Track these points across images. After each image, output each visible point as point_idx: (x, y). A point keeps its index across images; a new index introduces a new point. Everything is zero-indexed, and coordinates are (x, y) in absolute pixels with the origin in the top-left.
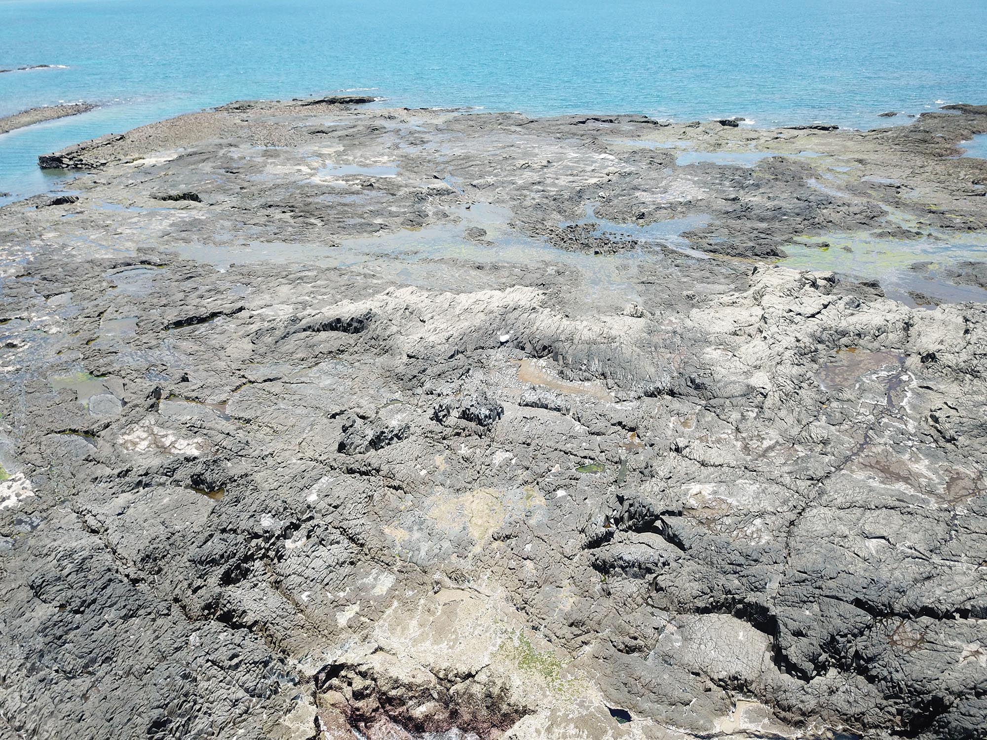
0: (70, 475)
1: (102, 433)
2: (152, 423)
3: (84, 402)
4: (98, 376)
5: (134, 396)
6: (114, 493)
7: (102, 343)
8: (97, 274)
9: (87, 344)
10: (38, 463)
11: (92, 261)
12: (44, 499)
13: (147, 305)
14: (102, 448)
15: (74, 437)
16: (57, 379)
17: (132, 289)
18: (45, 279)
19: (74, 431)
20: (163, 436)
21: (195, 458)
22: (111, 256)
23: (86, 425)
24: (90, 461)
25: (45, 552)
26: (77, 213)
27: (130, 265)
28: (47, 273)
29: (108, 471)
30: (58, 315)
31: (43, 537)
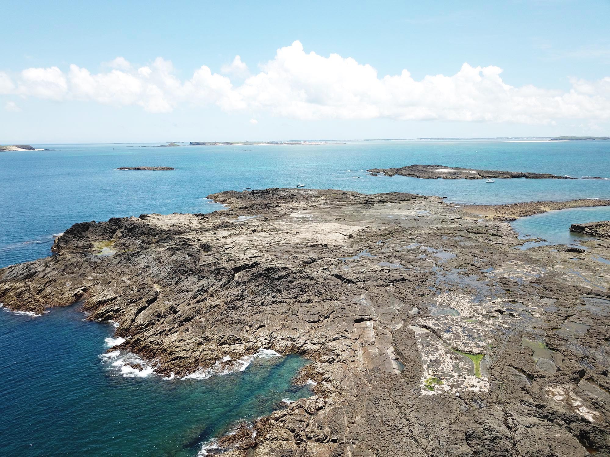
0: (510, 392)
1: (538, 380)
2: (571, 389)
3: (536, 359)
4: (550, 349)
5: (566, 369)
6: (529, 414)
7: (561, 333)
8: (576, 294)
9: (552, 329)
10: (497, 377)
11: (576, 287)
12: (492, 397)
13: (600, 322)
14: (534, 387)
15: (522, 374)
16: (526, 341)
17: (594, 309)
18: (544, 288)
19: (523, 371)
20: (574, 399)
21: (588, 422)
22: (590, 287)
23: (531, 371)
24: (524, 390)
25: (480, 421)
26: (580, 259)
27: (599, 295)
28: (547, 285)
29: (531, 400)
30: (543, 308)
31: (483, 414)
